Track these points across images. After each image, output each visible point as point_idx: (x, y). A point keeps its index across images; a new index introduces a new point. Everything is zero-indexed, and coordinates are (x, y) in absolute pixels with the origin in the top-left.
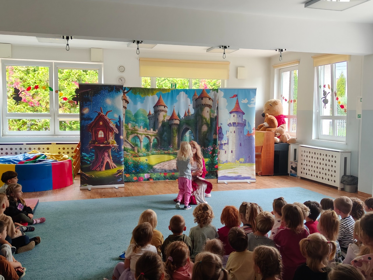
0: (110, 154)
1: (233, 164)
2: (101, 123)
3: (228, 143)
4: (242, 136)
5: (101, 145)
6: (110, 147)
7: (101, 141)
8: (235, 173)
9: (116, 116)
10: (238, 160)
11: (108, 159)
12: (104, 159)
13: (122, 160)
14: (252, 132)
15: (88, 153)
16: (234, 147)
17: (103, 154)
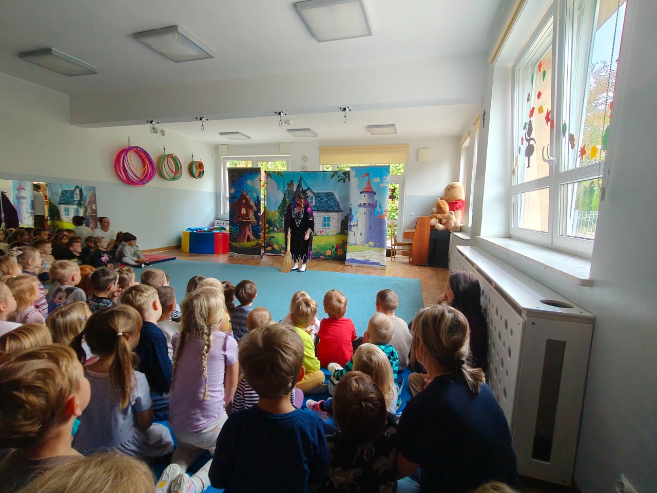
0: (251, 228)
1: (361, 247)
2: (244, 202)
3: (357, 225)
4: (372, 218)
5: (244, 220)
6: (250, 222)
7: (244, 217)
8: (363, 257)
9: (255, 196)
10: (367, 243)
11: (249, 233)
12: (245, 232)
13: (259, 234)
14: (384, 214)
15: (234, 227)
16: (364, 229)
17: (245, 228)
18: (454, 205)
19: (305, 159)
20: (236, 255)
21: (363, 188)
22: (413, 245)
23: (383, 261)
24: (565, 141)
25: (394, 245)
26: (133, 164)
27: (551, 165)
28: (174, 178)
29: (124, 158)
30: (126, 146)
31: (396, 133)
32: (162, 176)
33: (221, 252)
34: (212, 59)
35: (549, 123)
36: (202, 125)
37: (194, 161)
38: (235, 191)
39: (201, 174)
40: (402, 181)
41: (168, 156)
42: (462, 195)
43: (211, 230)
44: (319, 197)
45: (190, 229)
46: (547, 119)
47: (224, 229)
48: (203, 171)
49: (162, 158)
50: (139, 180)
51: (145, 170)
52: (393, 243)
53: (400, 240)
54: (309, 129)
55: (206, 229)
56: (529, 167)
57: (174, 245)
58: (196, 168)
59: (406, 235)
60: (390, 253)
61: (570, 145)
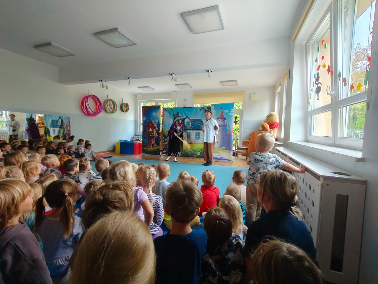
0: (154, 140)
1: (218, 150)
2: (151, 125)
4: (224, 133)
5: (151, 135)
6: (154, 136)
7: (150, 133)
8: (219, 156)
9: (157, 121)
10: (222, 148)
11: (153, 142)
12: (151, 142)
13: (159, 143)
14: (231, 131)
15: (145, 139)
16: (219, 140)
17: (151, 139)
18: (272, 126)
19: (185, 101)
20: (146, 155)
21: (219, 116)
22: (249, 149)
23: (231, 158)
24: (340, 82)
25: (237, 149)
26: (91, 104)
27: (332, 97)
28: (112, 112)
29: (86, 101)
30: (87, 94)
31: (237, 85)
32: (106, 111)
33: (137, 153)
34: (135, 45)
35: (330, 73)
36: (129, 82)
37: (123, 102)
38: (146, 119)
39: (127, 110)
40: (241, 112)
41: (110, 100)
42: (277, 120)
43: (132, 141)
44: (193, 122)
45: (120, 140)
46: (329, 71)
47: (139, 140)
48: (128, 109)
49: (106, 101)
50: (93, 113)
51: (97, 108)
52: (236, 148)
53: (241, 146)
54: (187, 84)
55: (129, 141)
56: (318, 99)
57: (111, 150)
58: (125, 107)
59: (244, 143)
60: (235, 154)
61: (344, 84)
